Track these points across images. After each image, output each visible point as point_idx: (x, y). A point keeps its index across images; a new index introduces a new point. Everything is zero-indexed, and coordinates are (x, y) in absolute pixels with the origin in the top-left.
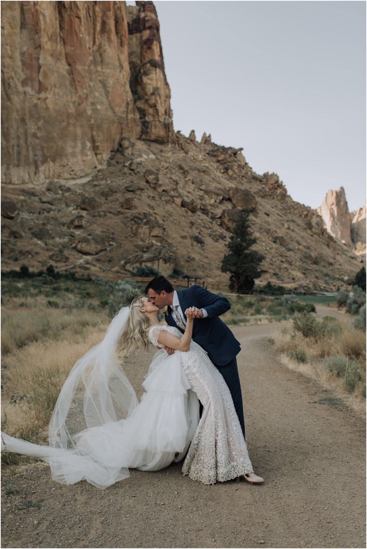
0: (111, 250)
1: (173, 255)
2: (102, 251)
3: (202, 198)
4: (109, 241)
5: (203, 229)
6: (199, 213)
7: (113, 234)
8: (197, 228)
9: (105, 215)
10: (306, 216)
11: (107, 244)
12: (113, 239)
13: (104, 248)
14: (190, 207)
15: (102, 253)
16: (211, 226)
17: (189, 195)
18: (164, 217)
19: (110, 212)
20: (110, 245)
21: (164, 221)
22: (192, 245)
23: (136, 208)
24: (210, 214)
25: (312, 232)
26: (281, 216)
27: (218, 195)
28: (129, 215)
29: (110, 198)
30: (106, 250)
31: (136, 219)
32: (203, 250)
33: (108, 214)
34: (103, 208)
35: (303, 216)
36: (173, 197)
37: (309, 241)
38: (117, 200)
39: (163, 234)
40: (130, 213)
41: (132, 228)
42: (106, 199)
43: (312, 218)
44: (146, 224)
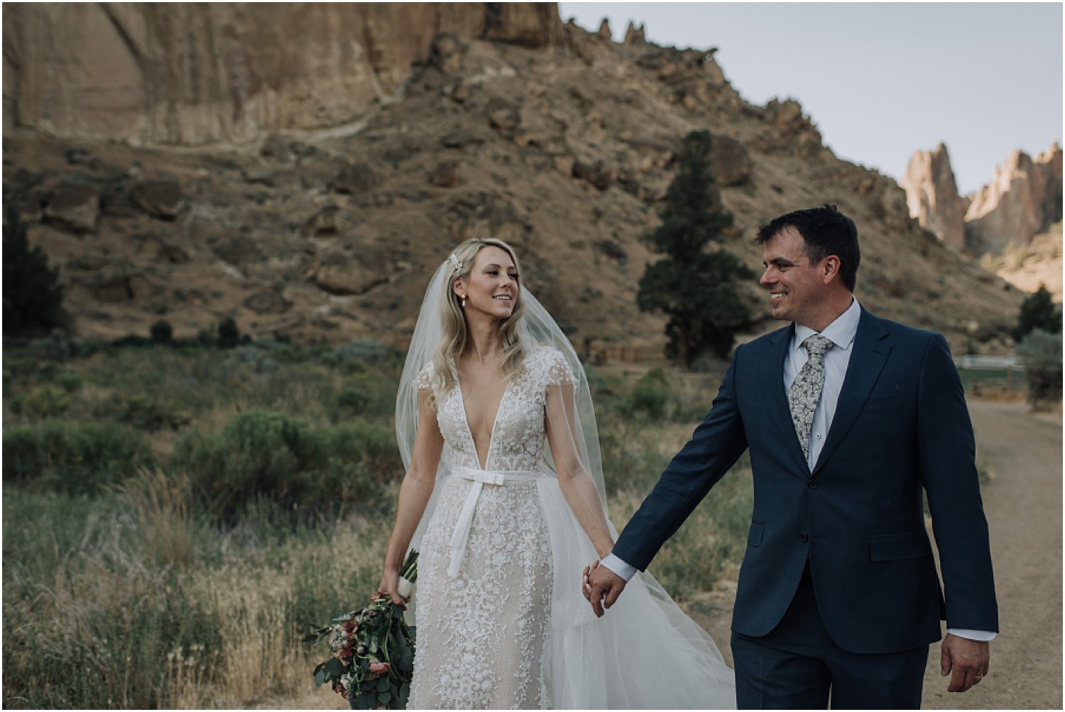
0: (399, 282)
1: (547, 285)
2: (377, 283)
3: (621, 157)
4: (394, 261)
5: (623, 225)
6: (615, 189)
7: (406, 243)
8: (610, 224)
9: (390, 202)
10: (870, 189)
11: (389, 266)
12: (406, 256)
13: (382, 277)
14: (593, 176)
15: (378, 290)
16: (642, 216)
17: (592, 151)
18: (531, 200)
19: (403, 196)
20: (398, 270)
21: (529, 209)
22: (597, 262)
23: (462, 181)
24: (641, 193)
25: (884, 224)
26: (809, 192)
27: (660, 149)
28: (445, 199)
29: (404, 165)
30: (386, 281)
31: (461, 208)
32: (624, 272)
33: (398, 201)
34: (387, 187)
35: (862, 190)
36: (552, 156)
37: (878, 245)
38: (421, 167)
39: (526, 240)
40: (447, 195)
41: (450, 228)
42: (396, 167)
43: (882, 193)
44: (483, 216)
